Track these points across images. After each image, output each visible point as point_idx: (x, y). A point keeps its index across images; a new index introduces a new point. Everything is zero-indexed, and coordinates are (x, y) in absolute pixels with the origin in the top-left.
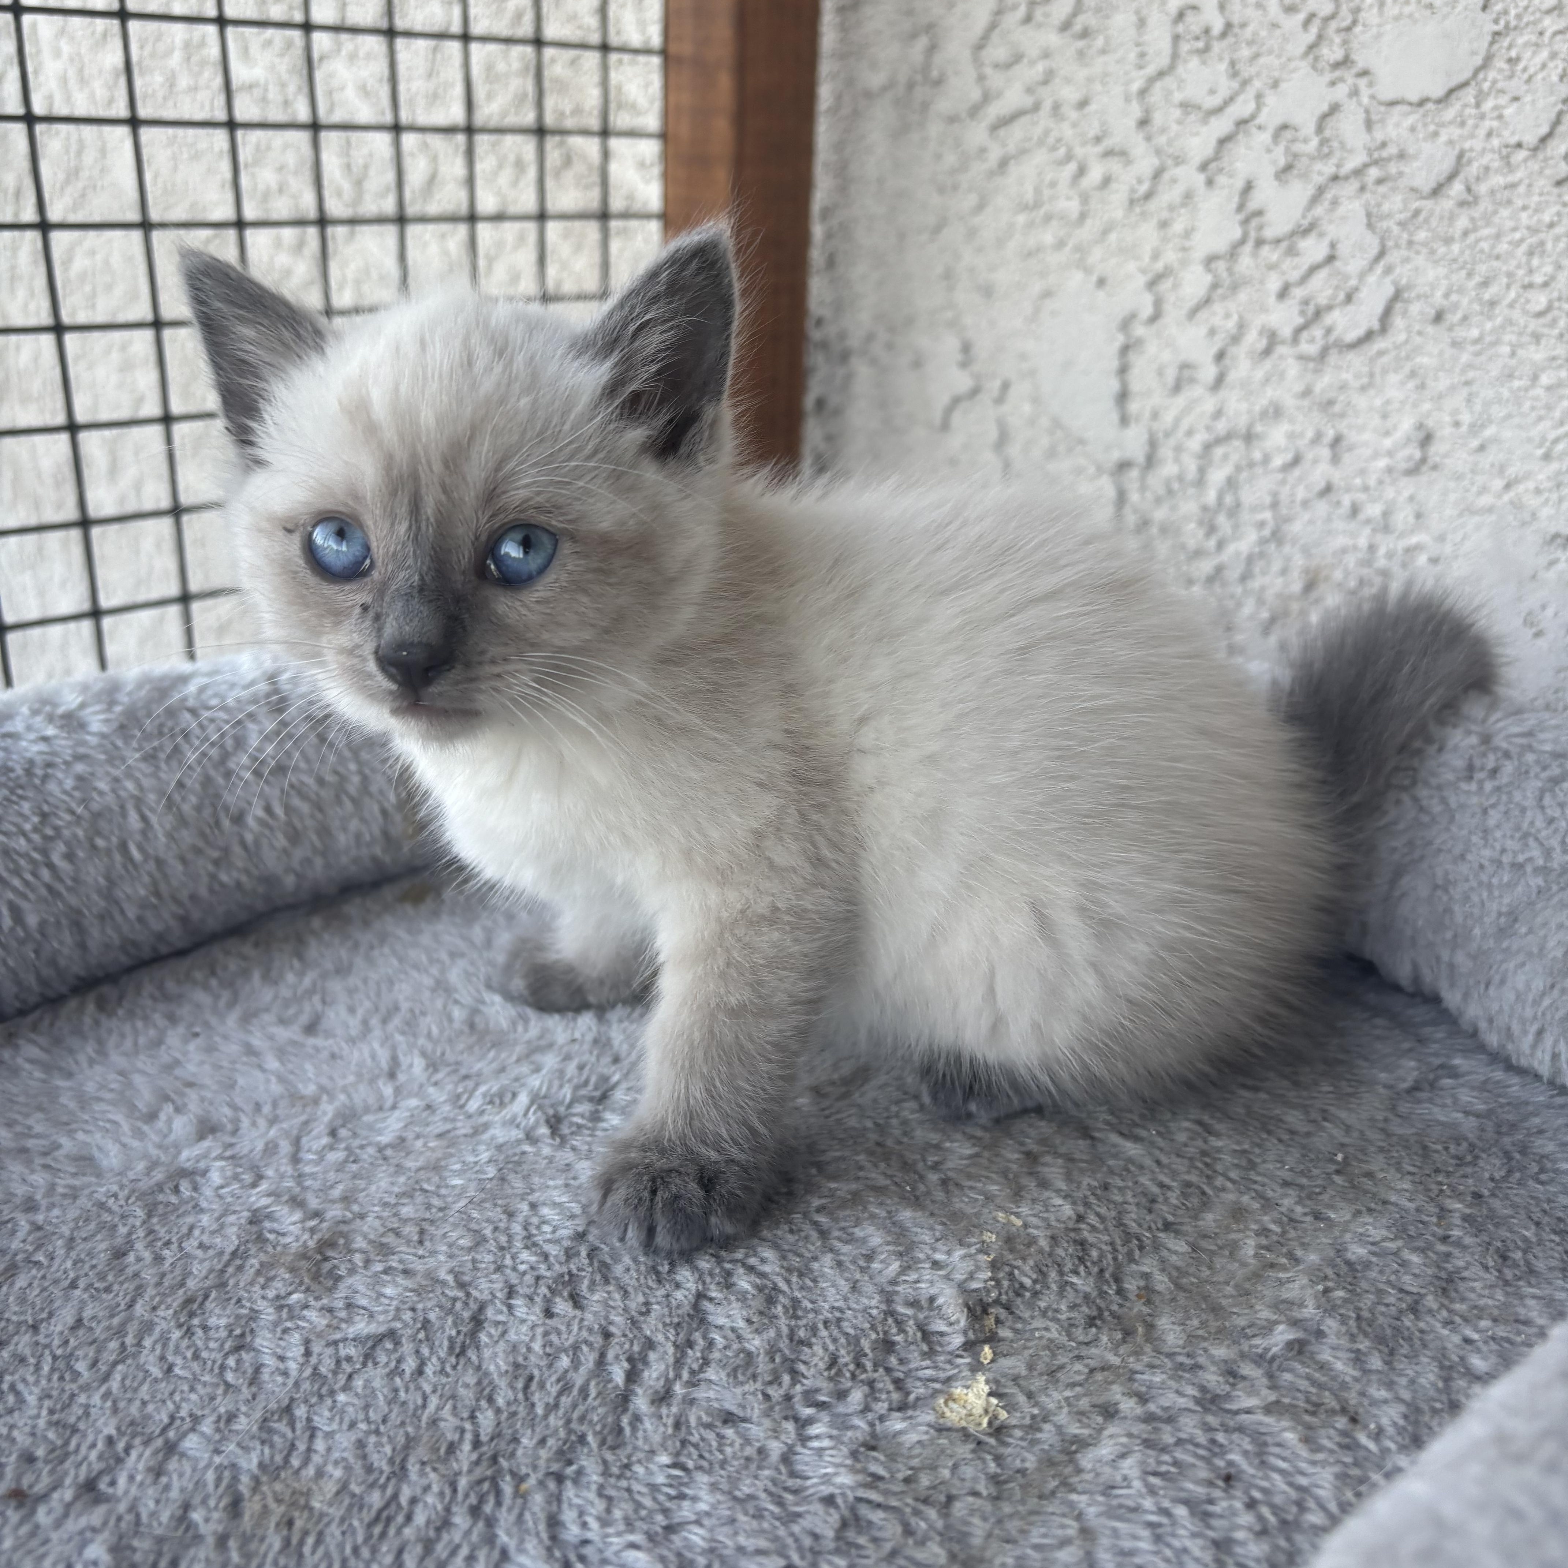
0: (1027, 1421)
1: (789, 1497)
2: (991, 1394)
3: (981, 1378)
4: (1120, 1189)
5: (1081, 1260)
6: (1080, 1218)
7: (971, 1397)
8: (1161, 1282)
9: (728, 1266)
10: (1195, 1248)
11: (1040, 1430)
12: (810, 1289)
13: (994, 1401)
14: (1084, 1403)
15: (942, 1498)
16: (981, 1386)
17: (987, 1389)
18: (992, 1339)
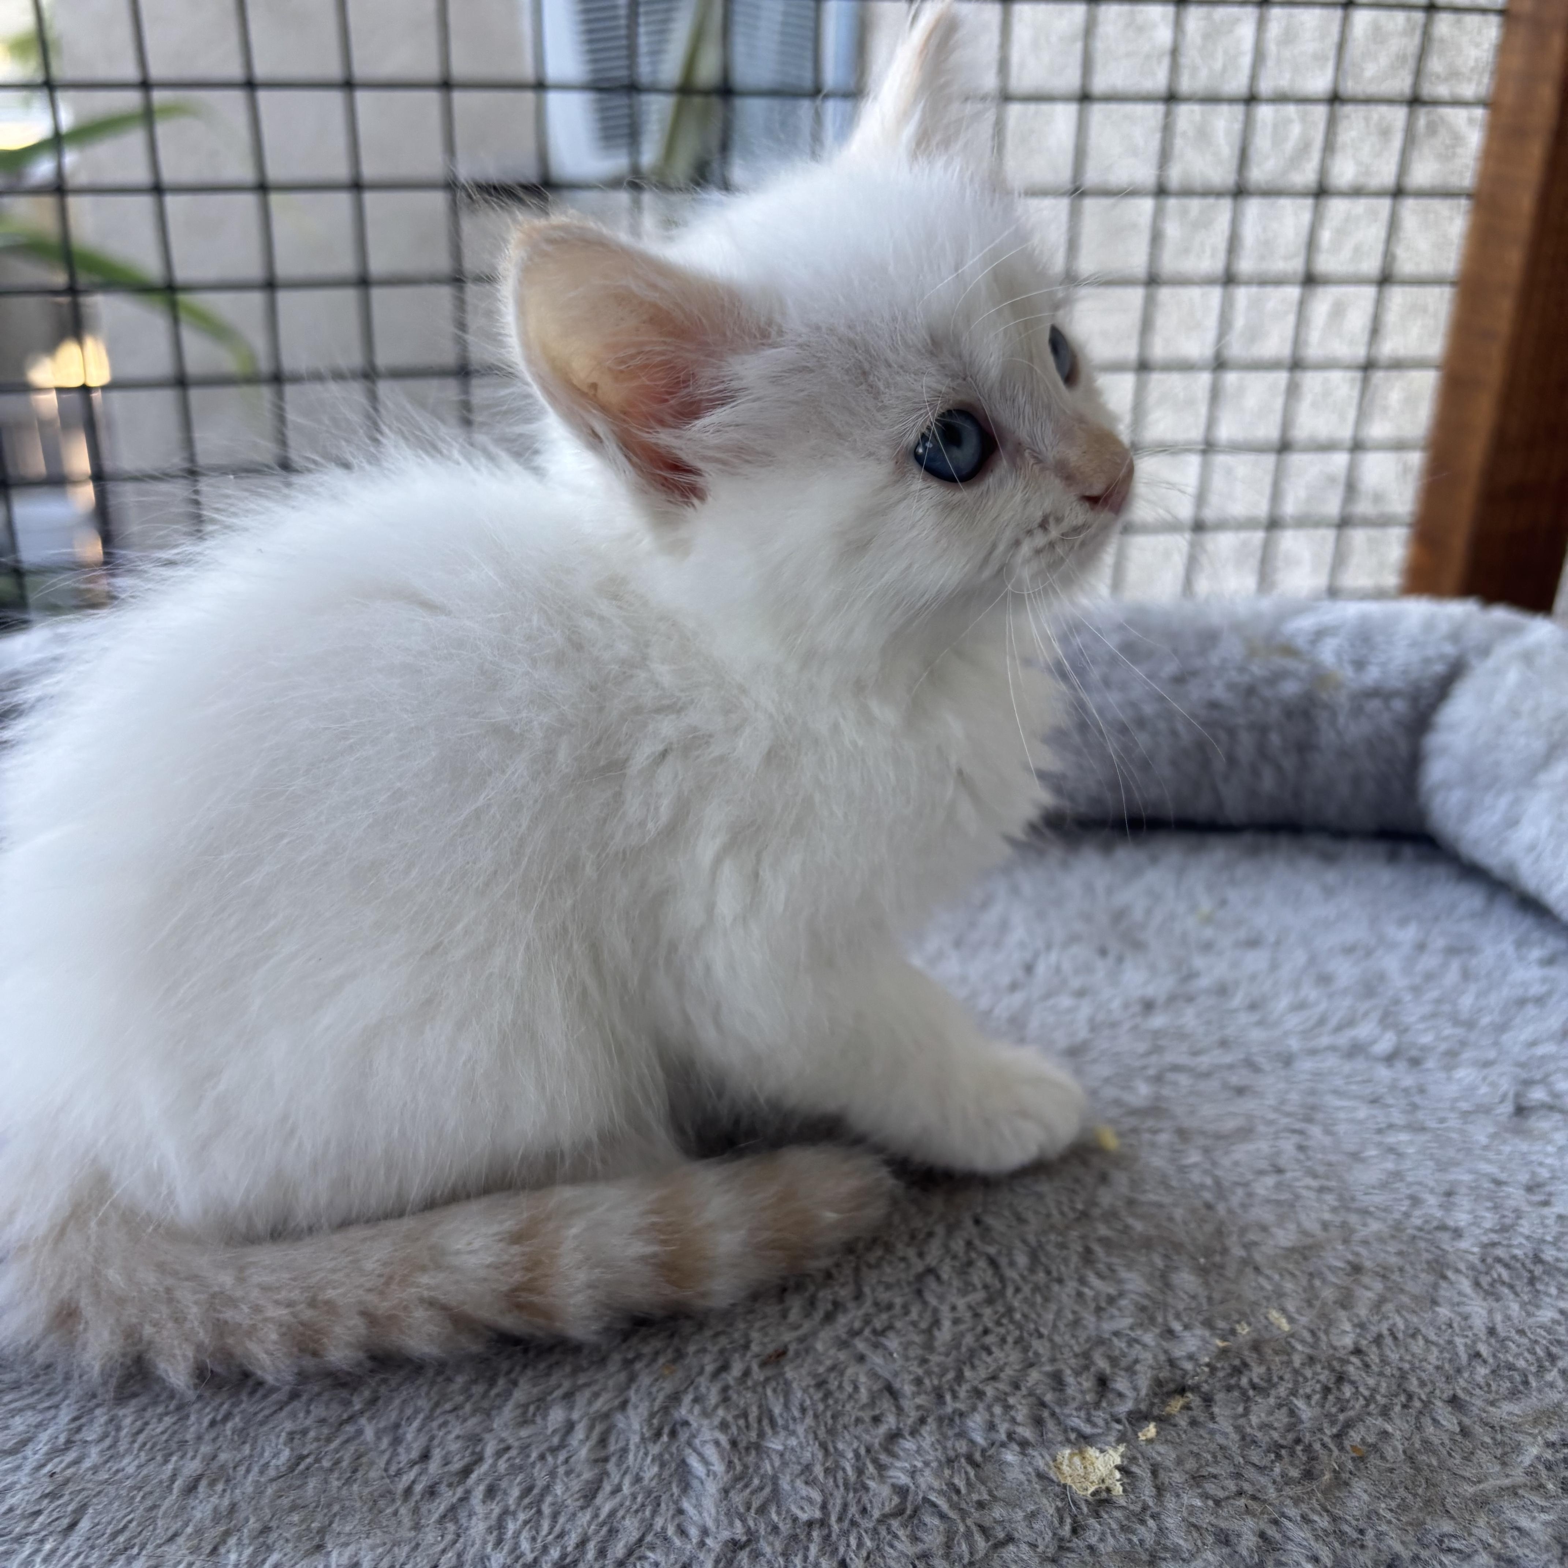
0: (1137, 1508)
1: (871, 1469)
2: (1119, 1468)
3: (1122, 1448)
4: (1427, 1341)
5: (1326, 1390)
6: (1357, 1351)
7: (1099, 1464)
8: (1394, 1450)
9: (973, 1255)
10: (1465, 1432)
11: (1143, 1522)
12: (1033, 1305)
13: (1118, 1475)
14: (1206, 1520)
15: (1001, 1535)
16: (1115, 1457)
17: (1118, 1461)
18: (1163, 1421)
